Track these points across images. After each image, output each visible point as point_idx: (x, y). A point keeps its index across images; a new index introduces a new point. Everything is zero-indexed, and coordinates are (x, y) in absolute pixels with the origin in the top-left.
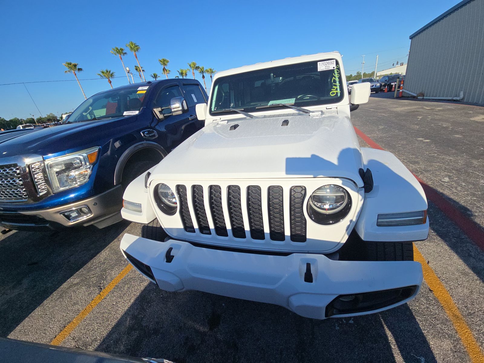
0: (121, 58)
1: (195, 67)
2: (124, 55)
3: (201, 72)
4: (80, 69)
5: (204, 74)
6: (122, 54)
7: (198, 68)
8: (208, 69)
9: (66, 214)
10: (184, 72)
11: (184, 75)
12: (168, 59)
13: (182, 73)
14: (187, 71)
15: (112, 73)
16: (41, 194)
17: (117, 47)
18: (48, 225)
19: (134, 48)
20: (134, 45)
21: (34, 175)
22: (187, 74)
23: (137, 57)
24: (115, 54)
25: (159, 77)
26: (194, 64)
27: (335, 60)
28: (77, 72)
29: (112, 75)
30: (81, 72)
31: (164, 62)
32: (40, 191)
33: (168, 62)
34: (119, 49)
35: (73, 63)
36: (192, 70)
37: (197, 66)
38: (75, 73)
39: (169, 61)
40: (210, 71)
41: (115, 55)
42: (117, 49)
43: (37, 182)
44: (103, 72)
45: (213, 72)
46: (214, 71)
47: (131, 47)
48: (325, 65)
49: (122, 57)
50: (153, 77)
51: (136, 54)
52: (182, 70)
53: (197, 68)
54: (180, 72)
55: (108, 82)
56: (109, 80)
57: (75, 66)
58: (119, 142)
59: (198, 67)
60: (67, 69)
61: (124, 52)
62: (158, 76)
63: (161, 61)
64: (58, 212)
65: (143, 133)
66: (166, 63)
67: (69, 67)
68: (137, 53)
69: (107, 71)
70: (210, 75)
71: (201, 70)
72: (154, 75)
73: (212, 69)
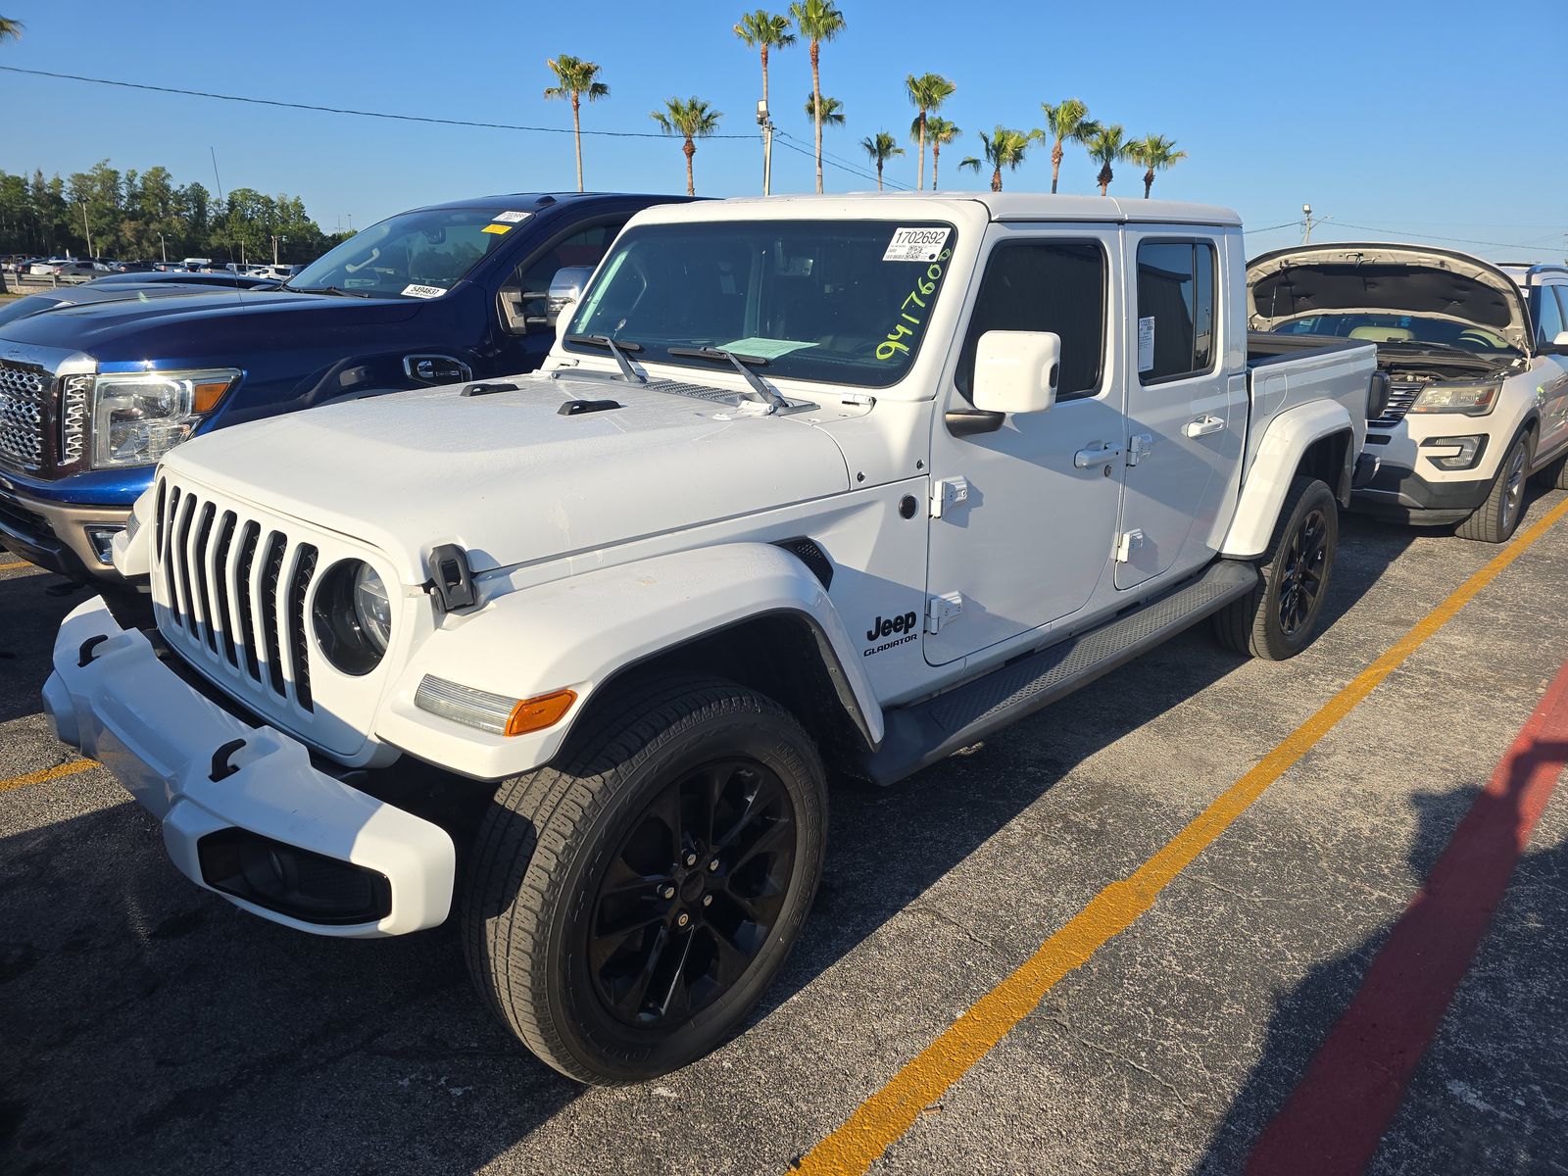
0: (766, 59)
1: (1076, 125)
2: (780, 46)
3: (1099, 152)
4: (599, 89)
5: (1114, 164)
6: (775, 42)
7: (1092, 132)
8: (1143, 140)
9: (99, 535)
10: (1010, 144)
11: (1007, 156)
12: (947, 79)
13: (1000, 145)
14: (1029, 142)
15: (708, 113)
16: (67, 462)
17: (766, 11)
18: (56, 552)
19: (819, 22)
20: (821, 11)
21: (68, 406)
22: (1026, 152)
23: (816, 60)
24: (750, 39)
25: (899, 151)
26: (1075, 111)
27: (947, 231)
28: (584, 98)
29: (706, 124)
30: (601, 101)
31: (929, 91)
32: (67, 453)
33: (947, 91)
34: (770, 19)
35: (584, 62)
36: (1052, 140)
37: (1087, 119)
38: (577, 101)
39: (955, 85)
40: (1149, 150)
41: (746, 42)
42: (764, 19)
43: (68, 427)
44: (676, 109)
45: (1165, 158)
46: (1172, 151)
47: (808, 19)
48: (913, 244)
49: (773, 52)
50: (873, 152)
51: (817, 47)
52: (1004, 136)
53: (1085, 130)
54: (993, 139)
55: (684, 149)
56: (689, 142)
57: (587, 72)
58: (358, 373)
59: (1092, 125)
60: (556, 82)
61: (786, 32)
62: (898, 147)
63: (917, 89)
64: (82, 522)
65: (413, 364)
66: (935, 96)
67: (565, 76)
68: (823, 44)
69: (693, 107)
70: (1146, 170)
71: (1106, 139)
72: (879, 142)
73: (1165, 141)
